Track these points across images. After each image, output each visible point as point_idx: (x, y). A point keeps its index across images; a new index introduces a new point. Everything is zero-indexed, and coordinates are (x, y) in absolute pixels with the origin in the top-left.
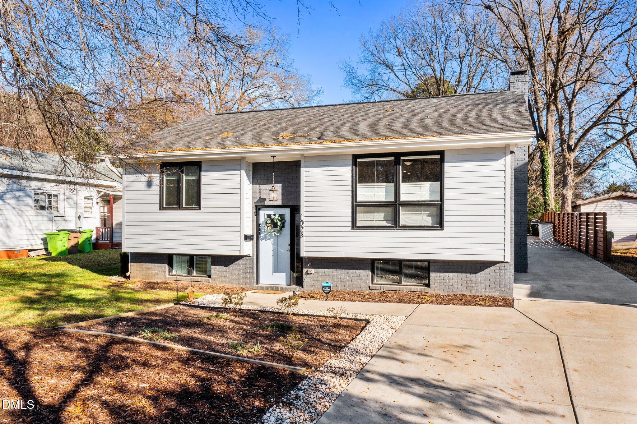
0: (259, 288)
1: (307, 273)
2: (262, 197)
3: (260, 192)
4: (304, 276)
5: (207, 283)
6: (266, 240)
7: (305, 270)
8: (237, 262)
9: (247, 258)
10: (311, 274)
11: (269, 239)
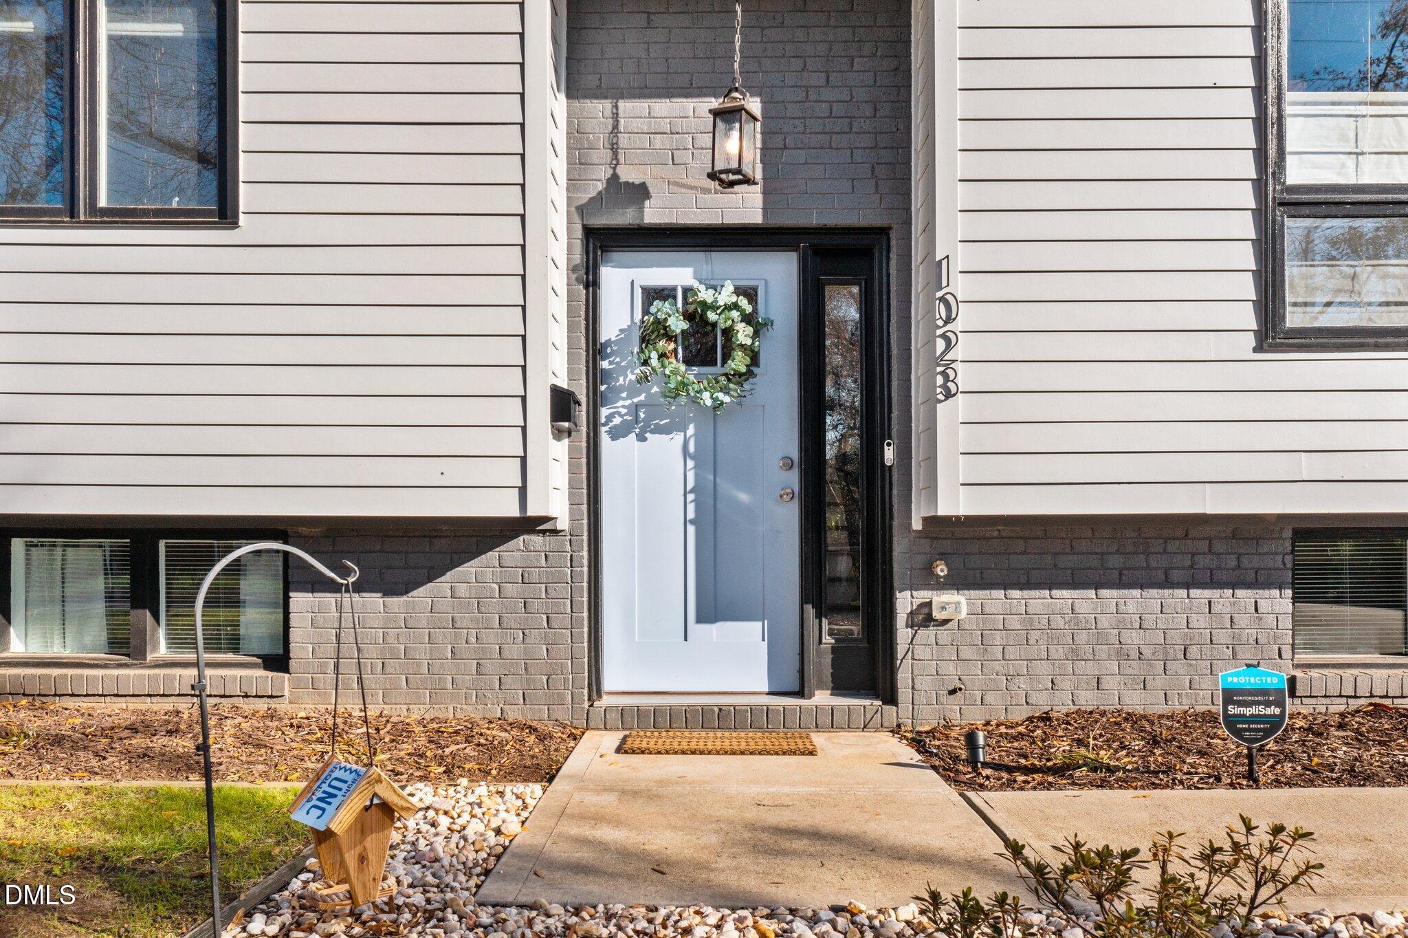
0: (613, 717)
1: (924, 618)
2: (628, 174)
3: (614, 149)
4: (903, 634)
5: (262, 706)
6: (641, 438)
7: (905, 602)
8: (469, 569)
9: (536, 540)
10: (946, 622)
11: (659, 430)
